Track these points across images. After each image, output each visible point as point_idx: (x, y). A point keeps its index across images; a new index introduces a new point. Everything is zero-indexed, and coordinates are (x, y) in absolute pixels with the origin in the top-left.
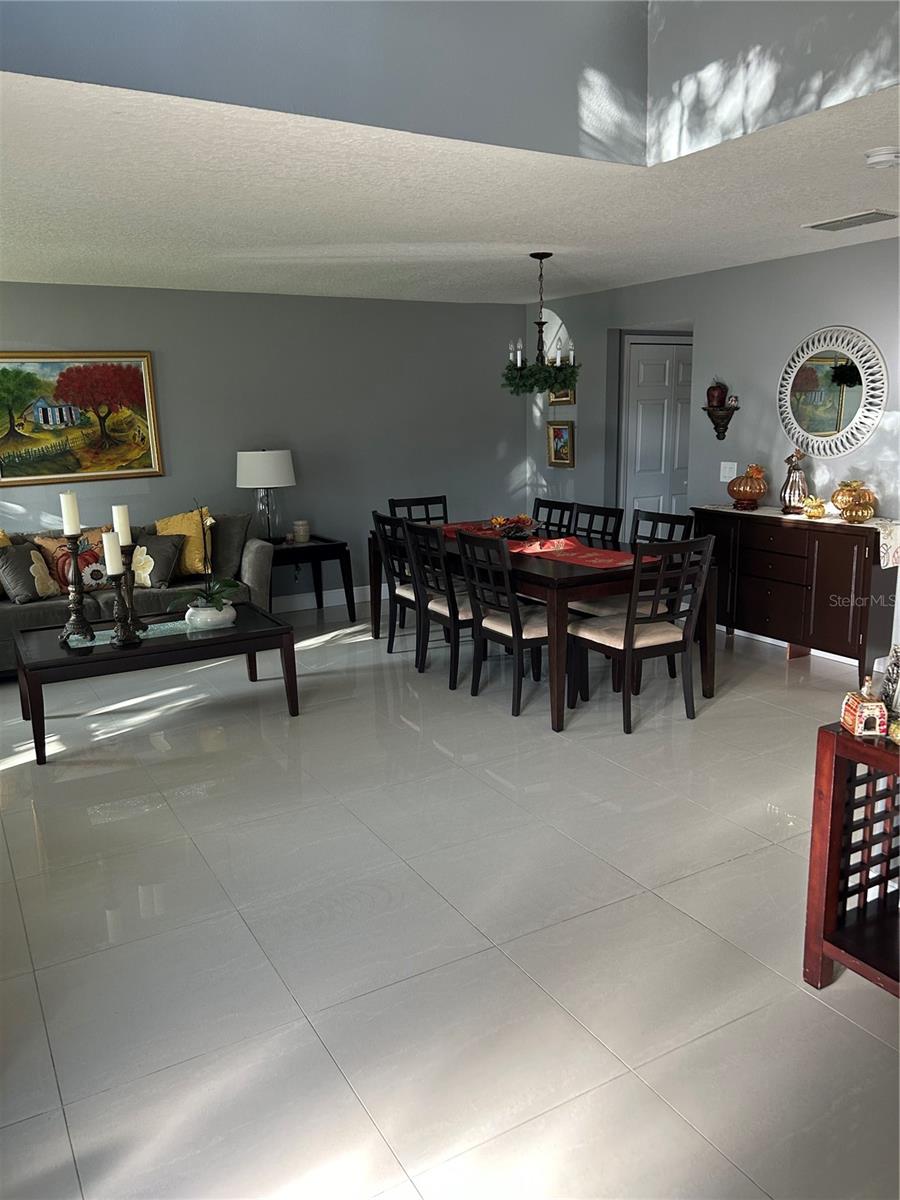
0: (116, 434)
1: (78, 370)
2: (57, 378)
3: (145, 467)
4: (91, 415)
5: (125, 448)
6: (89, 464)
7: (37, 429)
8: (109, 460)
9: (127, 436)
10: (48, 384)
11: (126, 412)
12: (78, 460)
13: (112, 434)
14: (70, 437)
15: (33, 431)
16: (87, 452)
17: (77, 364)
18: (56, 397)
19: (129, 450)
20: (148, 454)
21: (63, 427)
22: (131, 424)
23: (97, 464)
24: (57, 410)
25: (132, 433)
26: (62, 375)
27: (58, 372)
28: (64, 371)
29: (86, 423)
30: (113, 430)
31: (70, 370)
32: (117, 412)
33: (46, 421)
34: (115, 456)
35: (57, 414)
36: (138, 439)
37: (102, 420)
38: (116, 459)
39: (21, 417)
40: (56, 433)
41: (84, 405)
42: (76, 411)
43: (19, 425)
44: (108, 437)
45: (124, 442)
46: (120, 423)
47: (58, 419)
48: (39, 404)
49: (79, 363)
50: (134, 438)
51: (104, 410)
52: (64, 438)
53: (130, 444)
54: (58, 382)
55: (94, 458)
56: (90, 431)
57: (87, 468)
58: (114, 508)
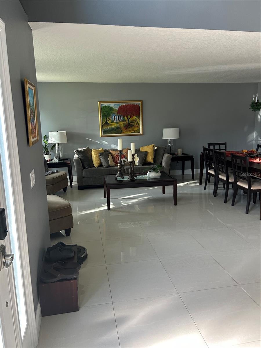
0: (132, 123)
1: (123, 106)
2: (118, 108)
3: (138, 132)
4: (126, 118)
5: (134, 127)
6: (124, 131)
7: (112, 122)
8: (129, 130)
9: (134, 124)
10: (116, 110)
11: (135, 117)
12: (121, 130)
13: (131, 123)
14: (120, 124)
15: (111, 122)
16: (124, 128)
17: (123, 104)
18: (118, 113)
19: (135, 128)
20: (139, 129)
21: (119, 121)
22: (136, 121)
23: (126, 132)
24: (117, 117)
25: (136, 123)
26: (119, 107)
27: (119, 106)
28: (120, 106)
29: (124, 120)
30: (131, 122)
31: (121, 106)
32: (132, 117)
33: (115, 120)
34: (131, 129)
35: (117, 118)
36: (137, 125)
37: (128, 119)
38: (131, 130)
39: (108, 119)
40: (117, 123)
41: (124, 116)
42: (122, 117)
43: (109, 121)
44: (130, 124)
45: (134, 126)
46: (133, 120)
47: (117, 119)
48: (113, 115)
49: (124, 104)
50: (136, 124)
51: (129, 117)
52: (119, 124)
53: (135, 126)
54: (118, 109)
55: (126, 130)
56: (125, 122)
57: (124, 132)
58: (131, 143)
